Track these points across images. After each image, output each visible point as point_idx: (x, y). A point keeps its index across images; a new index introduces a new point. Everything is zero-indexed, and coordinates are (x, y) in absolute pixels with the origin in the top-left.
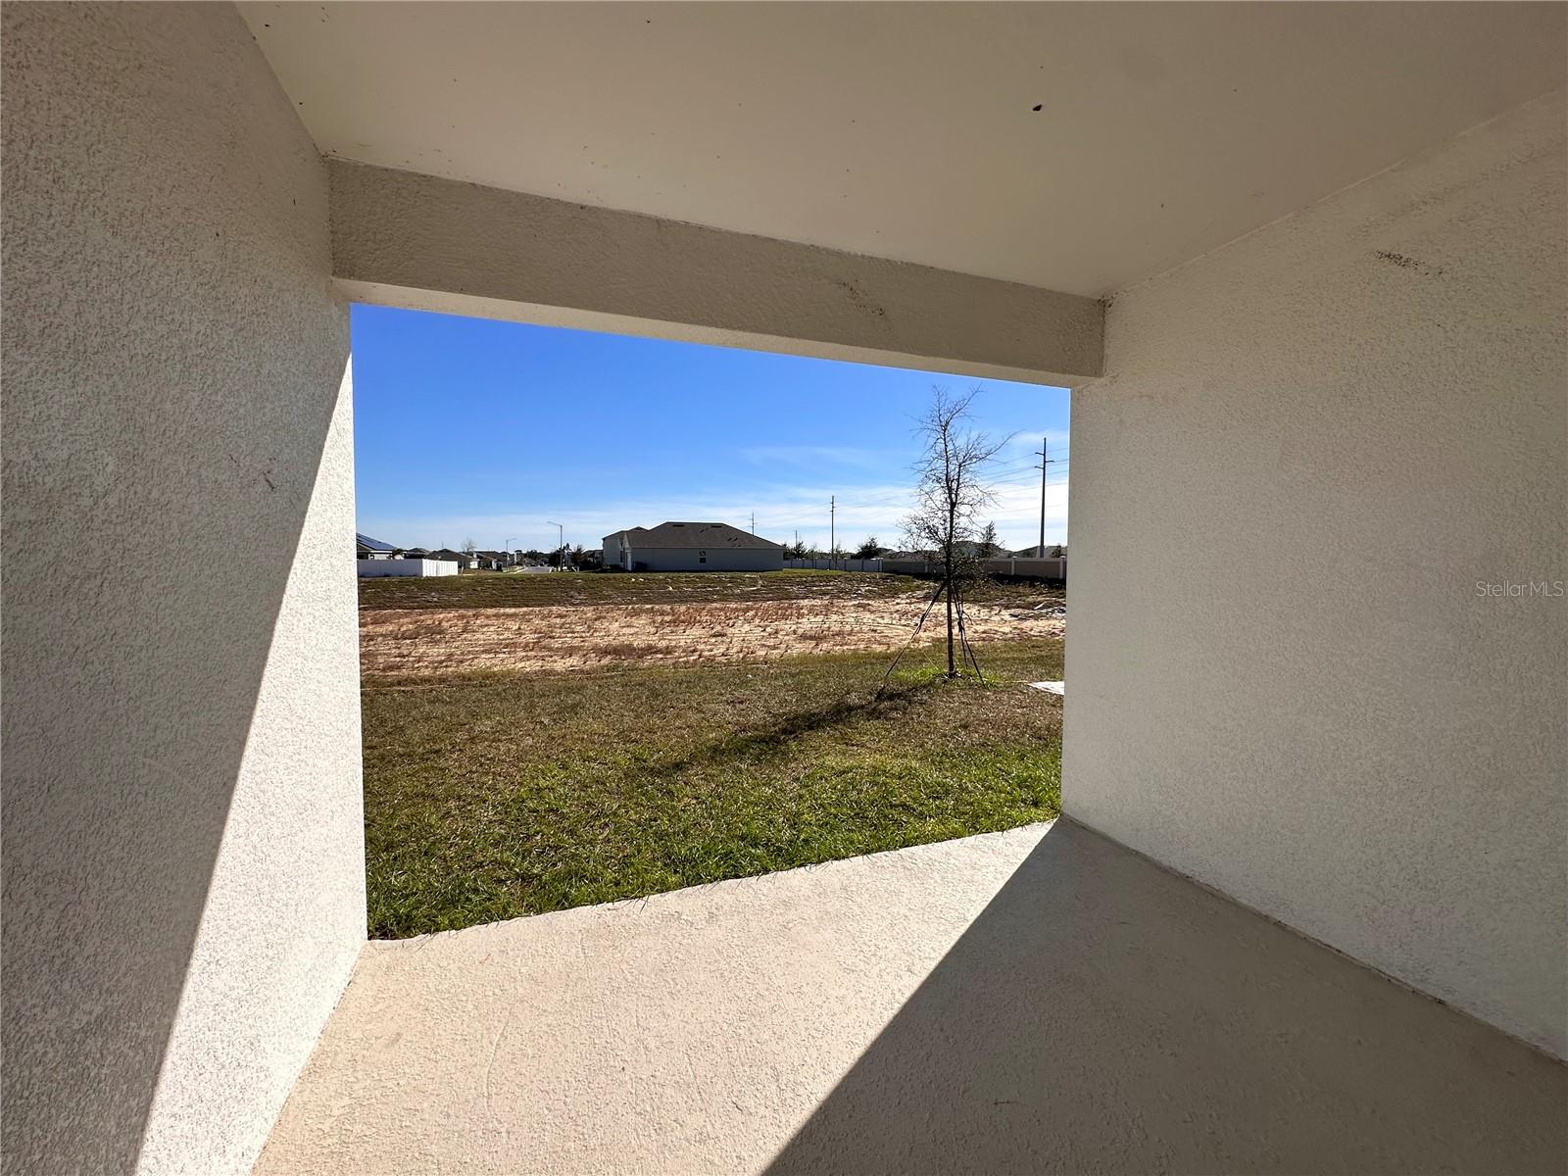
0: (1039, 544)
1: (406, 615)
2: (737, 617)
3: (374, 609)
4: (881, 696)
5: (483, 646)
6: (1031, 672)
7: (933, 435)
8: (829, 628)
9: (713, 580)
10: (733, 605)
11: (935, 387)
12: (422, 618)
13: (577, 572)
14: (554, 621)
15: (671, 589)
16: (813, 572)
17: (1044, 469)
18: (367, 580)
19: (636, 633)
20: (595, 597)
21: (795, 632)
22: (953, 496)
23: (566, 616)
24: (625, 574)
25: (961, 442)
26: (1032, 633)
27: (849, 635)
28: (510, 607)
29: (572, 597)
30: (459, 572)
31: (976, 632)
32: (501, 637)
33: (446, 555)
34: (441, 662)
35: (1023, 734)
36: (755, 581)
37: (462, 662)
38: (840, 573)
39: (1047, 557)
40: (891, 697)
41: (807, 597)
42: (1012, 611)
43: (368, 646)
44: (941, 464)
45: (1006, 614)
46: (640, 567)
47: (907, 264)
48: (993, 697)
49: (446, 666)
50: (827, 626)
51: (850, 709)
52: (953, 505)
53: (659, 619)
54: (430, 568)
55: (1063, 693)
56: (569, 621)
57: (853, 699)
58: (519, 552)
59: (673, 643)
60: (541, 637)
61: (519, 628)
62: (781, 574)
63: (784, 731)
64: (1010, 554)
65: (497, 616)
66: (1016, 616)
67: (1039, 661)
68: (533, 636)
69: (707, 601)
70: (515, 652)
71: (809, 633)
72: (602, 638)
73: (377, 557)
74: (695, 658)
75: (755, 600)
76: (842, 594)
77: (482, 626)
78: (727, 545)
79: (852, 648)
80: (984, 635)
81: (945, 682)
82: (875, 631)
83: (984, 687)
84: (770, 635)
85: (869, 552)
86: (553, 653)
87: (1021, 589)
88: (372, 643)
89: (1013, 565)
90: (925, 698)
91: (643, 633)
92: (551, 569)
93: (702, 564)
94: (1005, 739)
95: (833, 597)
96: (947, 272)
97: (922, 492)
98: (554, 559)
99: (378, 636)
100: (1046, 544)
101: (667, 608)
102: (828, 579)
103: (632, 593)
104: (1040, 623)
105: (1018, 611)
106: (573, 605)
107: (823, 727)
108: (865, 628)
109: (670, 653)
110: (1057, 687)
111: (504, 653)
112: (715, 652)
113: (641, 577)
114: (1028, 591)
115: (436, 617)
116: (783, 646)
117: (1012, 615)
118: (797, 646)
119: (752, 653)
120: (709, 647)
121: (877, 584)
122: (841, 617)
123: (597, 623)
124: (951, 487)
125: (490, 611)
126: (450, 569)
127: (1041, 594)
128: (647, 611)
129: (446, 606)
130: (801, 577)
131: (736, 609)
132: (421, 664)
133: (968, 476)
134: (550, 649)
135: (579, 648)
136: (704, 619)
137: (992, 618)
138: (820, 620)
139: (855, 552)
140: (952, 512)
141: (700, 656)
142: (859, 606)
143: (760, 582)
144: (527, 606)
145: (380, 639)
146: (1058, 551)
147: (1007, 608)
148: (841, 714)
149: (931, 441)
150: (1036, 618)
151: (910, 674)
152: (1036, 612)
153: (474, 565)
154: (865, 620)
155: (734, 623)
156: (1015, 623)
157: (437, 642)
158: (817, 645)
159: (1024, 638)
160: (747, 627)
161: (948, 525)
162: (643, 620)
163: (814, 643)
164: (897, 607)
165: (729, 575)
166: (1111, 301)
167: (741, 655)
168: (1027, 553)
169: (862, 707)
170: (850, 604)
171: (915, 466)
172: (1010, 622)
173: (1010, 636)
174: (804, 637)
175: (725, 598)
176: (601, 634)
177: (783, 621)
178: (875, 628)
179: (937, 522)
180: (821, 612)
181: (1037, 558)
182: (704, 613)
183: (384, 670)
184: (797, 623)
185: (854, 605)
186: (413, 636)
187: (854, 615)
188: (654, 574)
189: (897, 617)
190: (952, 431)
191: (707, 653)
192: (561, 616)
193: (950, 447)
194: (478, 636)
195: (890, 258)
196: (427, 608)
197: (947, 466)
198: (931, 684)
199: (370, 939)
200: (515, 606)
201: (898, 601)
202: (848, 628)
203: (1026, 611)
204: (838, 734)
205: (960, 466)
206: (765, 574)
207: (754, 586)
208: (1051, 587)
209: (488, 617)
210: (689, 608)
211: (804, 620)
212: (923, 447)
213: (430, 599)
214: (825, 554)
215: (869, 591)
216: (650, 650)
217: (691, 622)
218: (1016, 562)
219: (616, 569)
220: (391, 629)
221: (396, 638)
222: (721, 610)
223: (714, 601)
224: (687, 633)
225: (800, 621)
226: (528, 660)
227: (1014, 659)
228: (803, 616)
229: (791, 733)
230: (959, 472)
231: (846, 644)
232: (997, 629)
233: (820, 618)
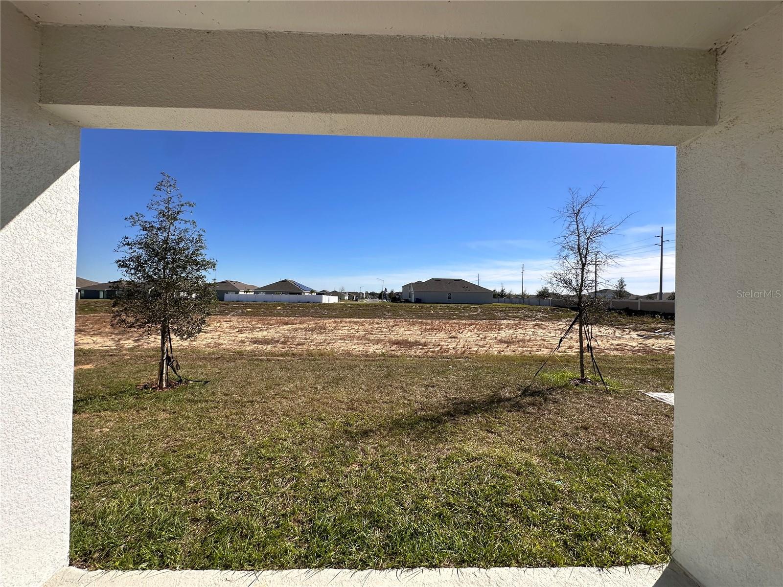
0: (658, 291)
1: (313, 320)
2: (465, 328)
3: (301, 317)
4: (526, 392)
5: (341, 336)
6: (648, 382)
7: (569, 219)
8: (516, 337)
9: (454, 308)
10: (464, 322)
11: (570, 189)
12: (319, 322)
13: (390, 303)
14: (375, 326)
15: (432, 312)
16: (510, 305)
17: (662, 245)
18: (300, 304)
19: (411, 334)
20: (395, 315)
21: (496, 338)
22: (583, 260)
23: (380, 324)
24: (410, 304)
25: (588, 223)
26: (654, 347)
27: (528, 341)
28: (356, 318)
29: (385, 314)
30: (339, 301)
31: (612, 344)
32: (349, 333)
33: (334, 293)
34: (321, 343)
35: (636, 443)
36: (478, 309)
37: (329, 343)
38: (525, 306)
39: (664, 300)
40: (532, 394)
41: (506, 319)
42: (639, 332)
43: (294, 333)
44: (574, 238)
45: (634, 334)
46: (418, 301)
47: (491, 40)
48: (613, 402)
49: (322, 345)
50: (515, 335)
51: (500, 400)
52: (584, 265)
53: (424, 327)
54: (326, 299)
55: (673, 404)
56: (381, 326)
57: (505, 393)
58: (367, 293)
59: (429, 341)
60: (367, 334)
61: (358, 329)
62: (491, 306)
63: (448, 414)
64: (638, 297)
65: (350, 322)
66: (641, 336)
67: (657, 372)
68: (363, 333)
69: (450, 319)
70: (353, 340)
71: (503, 339)
72: (394, 335)
73: (306, 294)
74: (438, 349)
75: (476, 319)
76: (526, 317)
77: (342, 327)
78: (463, 290)
79: (529, 349)
80: (618, 347)
81: (577, 385)
82: (544, 340)
83: (607, 392)
84: (481, 339)
85: (543, 294)
86: (370, 342)
87: (645, 319)
88: (296, 332)
89: (639, 303)
90: (558, 397)
91: (415, 334)
92: (379, 300)
93: (449, 300)
94: (619, 446)
95: (521, 319)
96: (533, 42)
97: (561, 257)
98: (381, 296)
99: (299, 329)
100: (664, 291)
101: (429, 321)
102: (518, 309)
103: (413, 313)
104: (660, 341)
105: (643, 333)
106: (385, 318)
107: (476, 414)
108: (538, 338)
109: (426, 346)
110: (669, 398)
111: (348, 340)
112: (450, 346)
113: (418, 306)
114: (650, 320)
115: (325, 321)
116: (488, 346)
117: (638, 335)
118: (496, 346)
119: (470, 349)
120: (447, 344)
121: (548, 313)
122: (524, 331)
123: (394, 328)
124: (582, 253)
125: (348, 320)
126: (334, 300)
127: (660, 323)
128: (419, 323)
129: (330, 317)
130: (502, 308)
131: (465, 324)
132: (312, 343)
133: (594, 245)
134: (369, 340)
135: (382, 340)
136: (447, 328)
137: (624, 336)
138: (512, 332)
139: (536, 294)
140: (583, 269)
141: (441, 349)
142: (536, 325)
143: (480, 310)
144: (364, 318)
145: (300, 330)
146: (672, 296)
147: (635, 330)
148: (493, 403)
149: (567, 224)
150: (657, 338)
151: (551, 377)
152: (657, 334)
153: (347, 298)
154: (539, 334)
155: (463, 331)
156: (641, 341)
157: (321, 333)
158: (508, 346)
159: (648, 351)
160: (469, 334)
161: (580, 278)
162: (417, 327)
163: (506, 345)
164: (560, 327)
165: (463, 306)
166: (724, 48)
167: (463, 349)
168: (650, 297)
169: (509, 399)
170: (531, 323)
171: (556, 241)
172: (637, 339)
173: (637, 348)
174: (501, 341)
175: (460, 318)
176: (394, 334)
177: (490, 332)
178: (544, 338)
179: (571, 276)
180: (513, 327)
181: (657, 300)
182: (448, 325)
183: (297, 345)
184: (498, 333)
185: (533, 324)
186: (313, 330)
187: (533, 330)
188: (425, 304)
189: (559, 332)
190: (582, 216)
191: (445, 347)
192: (378, 324)
193: (581, 227)
194: (340, 331)
195: (474, 37)
196: (322, 317)
197: (579, 240)
198: (566, 385)
199: (69, 565)
200: (359, 318)
201: (561, 323)
202: (528, 337)
203: (649, 333)
204: (484, 422)
205: (588, 239)
206: (483, 305)
207: (476, 312)
208: (666, 318)
209: (346, 323)
210: (440, 322)
211: (502, 331)
212: (562, 228)
213: (324, 313)
214: (518, 295)
215: (543, 317)
216: (417, 343)
217: (440, 330)
218: (641, 302)
219: (407, 301)
220: (305, 326)
221: (306, 331)
222: (457, 324)
223: (454, 319)
224: (437, 335)
225: (499, 332)
226: (358, 345)
227: (636, 369)
228: (502, 329)
229: (452, 415)
230: (588, 243)
231: (525, 347)
232: (627, 343)
233: (511, 331)
